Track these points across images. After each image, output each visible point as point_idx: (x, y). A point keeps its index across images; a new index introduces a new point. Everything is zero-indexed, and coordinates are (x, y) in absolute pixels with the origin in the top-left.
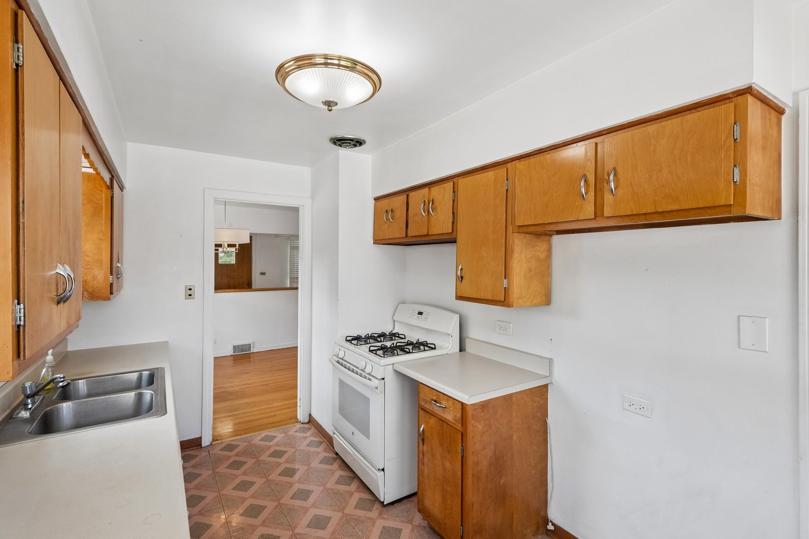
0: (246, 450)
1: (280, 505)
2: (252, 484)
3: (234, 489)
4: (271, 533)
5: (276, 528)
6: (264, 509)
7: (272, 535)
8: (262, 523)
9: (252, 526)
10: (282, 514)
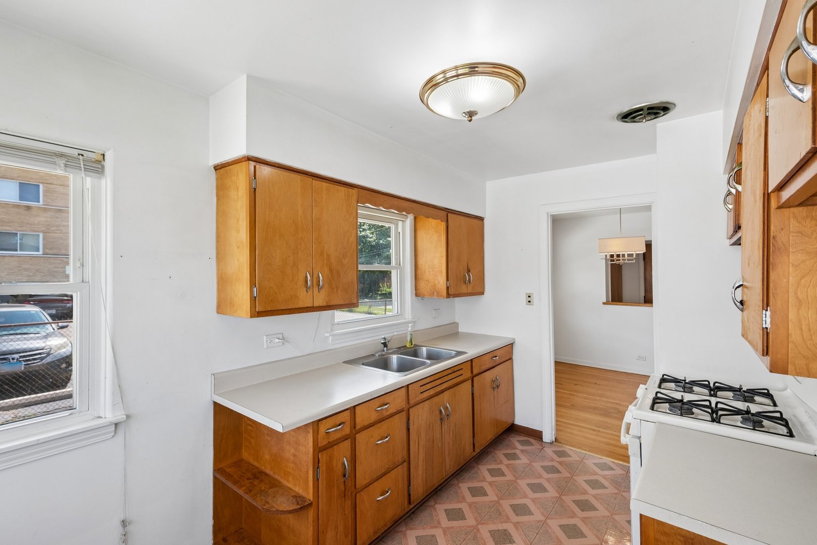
0: (571, 464)
1: (545, 522)
2: (545, 490)
3: (528, 485)
4: (512, 534)
5: (520, 535)
6: (529, 515)
7: (511, 536)
8: (516, 523)
9: (508, 518)
10: (537, 529)
